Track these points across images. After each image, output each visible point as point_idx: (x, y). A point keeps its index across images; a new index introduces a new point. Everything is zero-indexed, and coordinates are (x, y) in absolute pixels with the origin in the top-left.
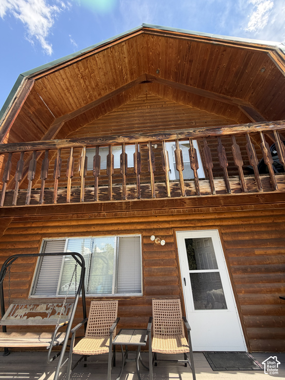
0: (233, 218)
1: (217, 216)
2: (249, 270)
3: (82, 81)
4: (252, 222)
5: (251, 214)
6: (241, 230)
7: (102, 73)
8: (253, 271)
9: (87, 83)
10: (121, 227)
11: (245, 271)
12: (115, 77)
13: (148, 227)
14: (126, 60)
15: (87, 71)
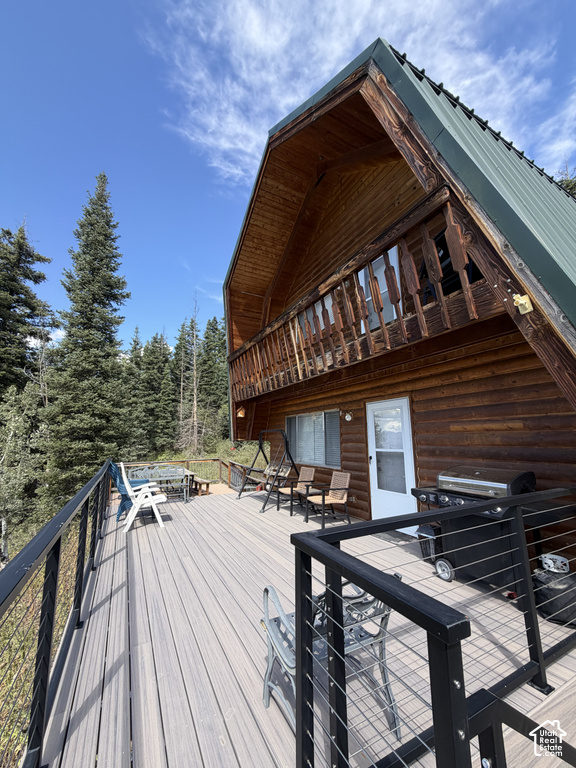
0: (432, 376)
1: (411, 377)
2: (438, 452)
3: (258, 252)
4: (457, 379)
5: (458, 366)
6: (438, 395)
7: (268, 227)
8: (443, 454)
9: (264, 248)
10: (326, 402)
11: (432, 453)
12: (284, 214)
13: (345, 400)
14: (281, 187)
15: (255, 240)
